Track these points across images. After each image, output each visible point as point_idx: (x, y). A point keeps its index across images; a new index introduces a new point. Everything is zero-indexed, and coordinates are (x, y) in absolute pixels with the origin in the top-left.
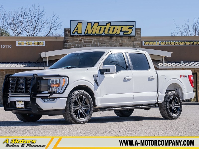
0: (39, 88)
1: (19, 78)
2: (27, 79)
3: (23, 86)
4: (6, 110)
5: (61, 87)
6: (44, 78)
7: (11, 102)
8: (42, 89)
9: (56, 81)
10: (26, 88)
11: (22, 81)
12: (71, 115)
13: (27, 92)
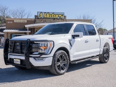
0: (31, 49)
1: (15, 42)
2: (22, 42)
3: (19, 48)
4: (6, 64)
5: (48, 49)
6: (35, 42)
7: (10, 58)
8: (34, 50)
9: (45, 45)
10: (21, 49)
11: (18, 44)
12: (55, 69)
13: (22, 53)
